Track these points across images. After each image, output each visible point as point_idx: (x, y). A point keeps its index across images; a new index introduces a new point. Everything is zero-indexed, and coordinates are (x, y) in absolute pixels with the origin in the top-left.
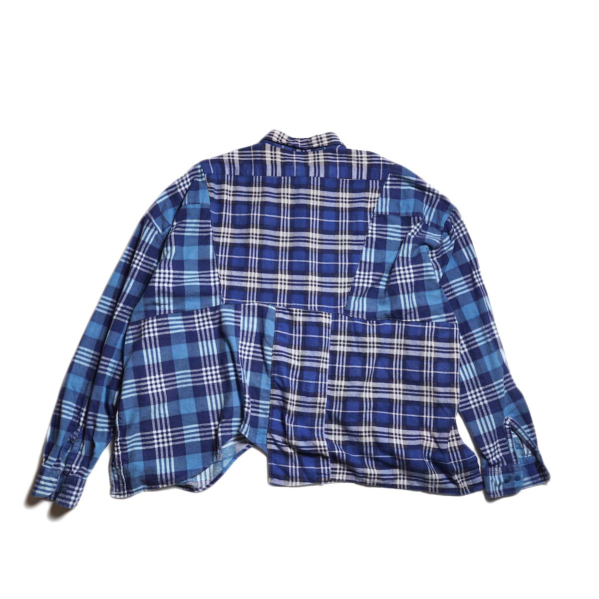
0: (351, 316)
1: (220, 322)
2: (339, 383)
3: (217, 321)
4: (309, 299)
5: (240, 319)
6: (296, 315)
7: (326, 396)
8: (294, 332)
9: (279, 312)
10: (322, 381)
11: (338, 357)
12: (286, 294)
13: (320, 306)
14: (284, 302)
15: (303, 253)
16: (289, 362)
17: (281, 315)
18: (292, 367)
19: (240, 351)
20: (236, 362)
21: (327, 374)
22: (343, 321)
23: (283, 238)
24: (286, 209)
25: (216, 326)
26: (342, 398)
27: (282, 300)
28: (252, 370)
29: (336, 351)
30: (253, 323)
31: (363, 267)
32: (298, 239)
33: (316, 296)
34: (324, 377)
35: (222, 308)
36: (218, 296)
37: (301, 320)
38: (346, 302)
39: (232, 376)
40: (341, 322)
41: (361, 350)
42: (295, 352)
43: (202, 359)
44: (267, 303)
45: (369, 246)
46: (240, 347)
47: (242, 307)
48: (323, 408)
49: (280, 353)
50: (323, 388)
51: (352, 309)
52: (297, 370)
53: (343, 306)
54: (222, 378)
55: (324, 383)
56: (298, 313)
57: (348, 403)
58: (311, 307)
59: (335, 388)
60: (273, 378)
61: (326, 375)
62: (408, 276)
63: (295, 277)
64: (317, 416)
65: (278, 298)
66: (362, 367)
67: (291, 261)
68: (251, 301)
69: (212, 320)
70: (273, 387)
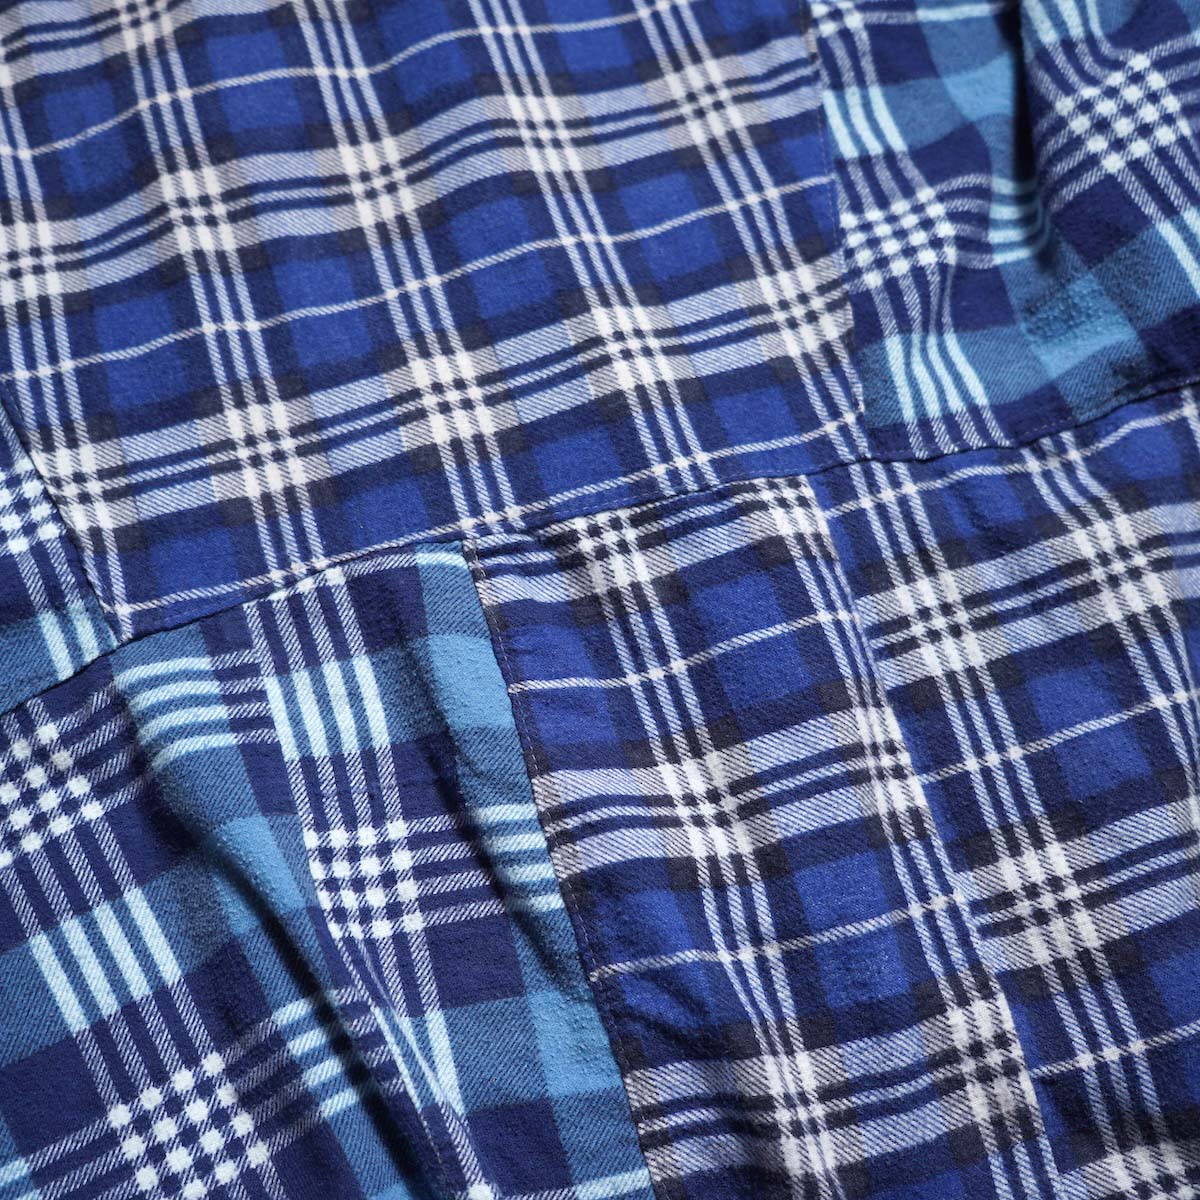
0: (921, 454)
1: (140, 762)
2: (1033, 867)
3: (118, 763)
4: (646, 437)
5: (261, 695)
6: (602, 553)
7: (995, 985)
8: (627, 663)
9: (491, 573)
10: (924, 896)
11: (952, 711)
12: (497, 461)
13: (725, 452)
14: (498, 505)
15: (511, 208)
16: (672, 852)
17: (510, 589)
18: (704, 875)
19: (325, 900)
20: (324, 976)
21: (937, 842)
22: (888, 495)
23: (365, 177)
24: (329, 28)
25: (121, 797)
26: (1100, 959)
27: (484, 496)
28: (449, 999)
29: (930, 681)
30: (355, 696)
31: (864, 190)
32: (455, 147)
33: (680, 409)
34: (924, 864)
35: (124, 667)
36: (76, 605)
37: (644, 576)
38: (858, 389)
39: (328, 1088)
40: (881, 509)
41: (1069, 620)
42: (682, 777)
43: (92, 1053)
44: (402, 542)
45: (848, 76)
46: (317, 871)
47: (254, 623)
48: (1010, 1070)
49: (593, 816)
50: (950, 935)
51: (909, 414)
52: (743, 882)
53: (850, 418)
54: (263, 1131)
55: (939, 903)
56: (610, 538)
57: (1157, 973)
58: (674, 476)
59: (1024, 908)
60: (609, 1002)
61: (929, 848)
62: (1149, 114)
63: (514, 350)
64: (990, 1143)
65: (457, 491)
66: (1125, 716)
67: (457, 273)
68: (298, 568)
69: (83, 765)
70: (630, 1056)
